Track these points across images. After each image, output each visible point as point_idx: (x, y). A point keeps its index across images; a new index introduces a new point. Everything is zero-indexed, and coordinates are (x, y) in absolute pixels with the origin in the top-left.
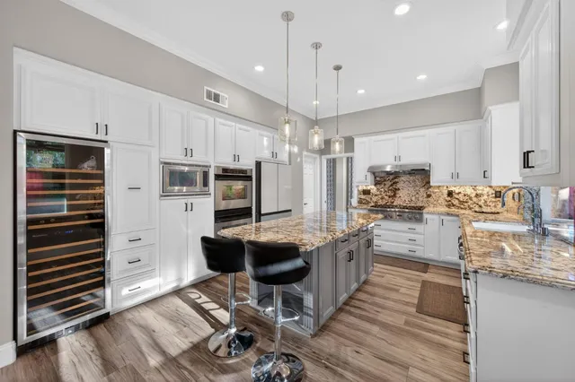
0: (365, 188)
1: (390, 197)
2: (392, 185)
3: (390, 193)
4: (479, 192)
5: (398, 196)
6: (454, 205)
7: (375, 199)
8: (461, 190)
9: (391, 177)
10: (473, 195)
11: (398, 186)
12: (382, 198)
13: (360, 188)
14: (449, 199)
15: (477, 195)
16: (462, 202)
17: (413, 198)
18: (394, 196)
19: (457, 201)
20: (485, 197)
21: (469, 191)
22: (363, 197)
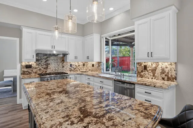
0: (27, 64)
1: (44, 68)
2: (46, 62)
3: (45, 66)
4: (79, 64)
5: (49, 67)
6: (72, 70)
7: (35, 70)
8: (74, 64)
9: (45, 57)
10: (78, 66)
11: (49, 62)
12: (40, 70)
13: (24, 64)
14: (71, 67)
15: (79, 66)
16: (74, 69)
17: (57, 68)
18: (47, 68)
19: (73, 68)
20: (81, 66)
21: (77, 64)
22: (26, 70)
